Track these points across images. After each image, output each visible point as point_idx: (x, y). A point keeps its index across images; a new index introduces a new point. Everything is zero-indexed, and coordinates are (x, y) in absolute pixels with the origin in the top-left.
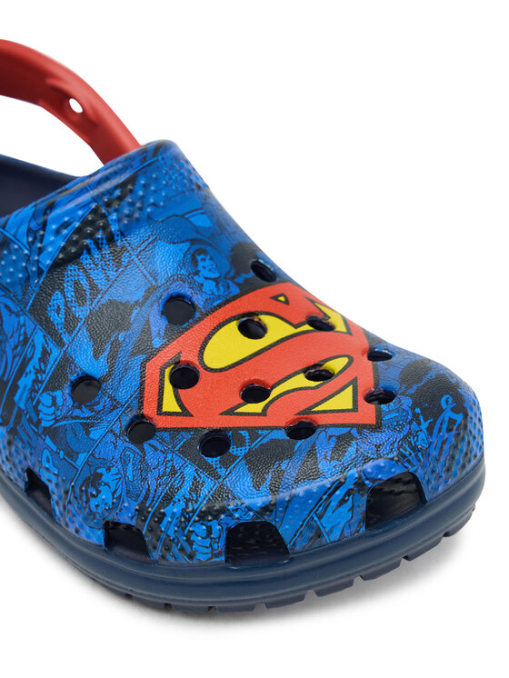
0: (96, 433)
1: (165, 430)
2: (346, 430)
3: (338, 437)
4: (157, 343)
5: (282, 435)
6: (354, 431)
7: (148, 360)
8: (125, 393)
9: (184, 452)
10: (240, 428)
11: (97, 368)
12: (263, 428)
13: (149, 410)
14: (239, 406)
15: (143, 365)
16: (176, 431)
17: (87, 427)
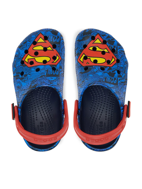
0: (122, 66)
1: (116, 58)
2: (102, 37)
3: (103, 36)
4: (108, 68)
5: (107, 43)
6: (101, 35)
7: (111, 67)
8: (115, 67)
9: (117, 53)
10: (110, 49)
11: (116, 72)
12: (108, 46)
13: (116, 62)
14: (107, 52)
15: (112, 67)
16: (116, 56)
17: (122, 68)
